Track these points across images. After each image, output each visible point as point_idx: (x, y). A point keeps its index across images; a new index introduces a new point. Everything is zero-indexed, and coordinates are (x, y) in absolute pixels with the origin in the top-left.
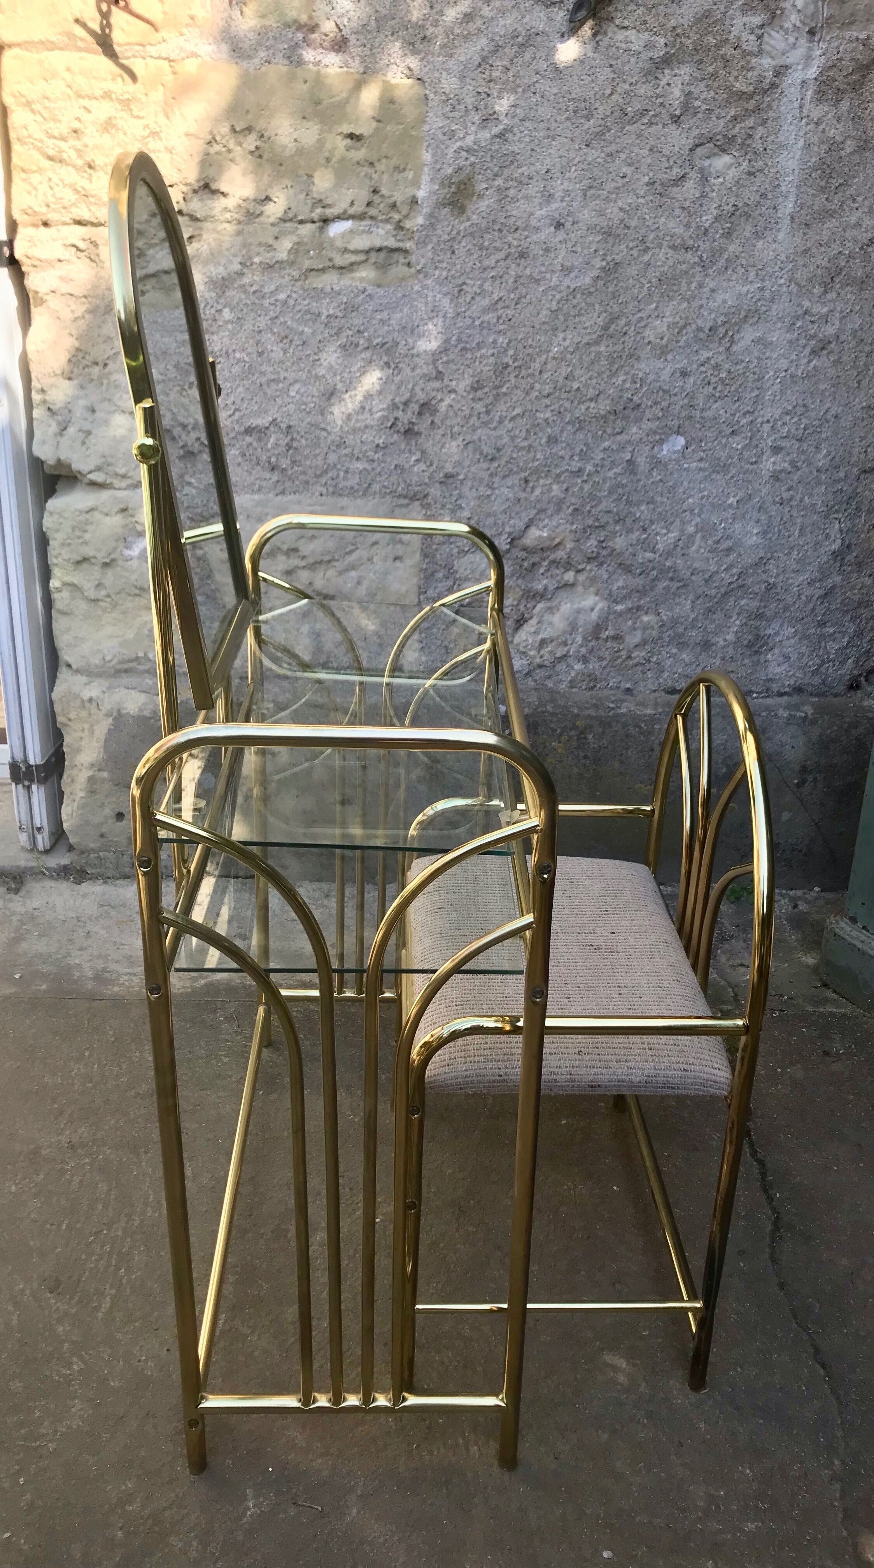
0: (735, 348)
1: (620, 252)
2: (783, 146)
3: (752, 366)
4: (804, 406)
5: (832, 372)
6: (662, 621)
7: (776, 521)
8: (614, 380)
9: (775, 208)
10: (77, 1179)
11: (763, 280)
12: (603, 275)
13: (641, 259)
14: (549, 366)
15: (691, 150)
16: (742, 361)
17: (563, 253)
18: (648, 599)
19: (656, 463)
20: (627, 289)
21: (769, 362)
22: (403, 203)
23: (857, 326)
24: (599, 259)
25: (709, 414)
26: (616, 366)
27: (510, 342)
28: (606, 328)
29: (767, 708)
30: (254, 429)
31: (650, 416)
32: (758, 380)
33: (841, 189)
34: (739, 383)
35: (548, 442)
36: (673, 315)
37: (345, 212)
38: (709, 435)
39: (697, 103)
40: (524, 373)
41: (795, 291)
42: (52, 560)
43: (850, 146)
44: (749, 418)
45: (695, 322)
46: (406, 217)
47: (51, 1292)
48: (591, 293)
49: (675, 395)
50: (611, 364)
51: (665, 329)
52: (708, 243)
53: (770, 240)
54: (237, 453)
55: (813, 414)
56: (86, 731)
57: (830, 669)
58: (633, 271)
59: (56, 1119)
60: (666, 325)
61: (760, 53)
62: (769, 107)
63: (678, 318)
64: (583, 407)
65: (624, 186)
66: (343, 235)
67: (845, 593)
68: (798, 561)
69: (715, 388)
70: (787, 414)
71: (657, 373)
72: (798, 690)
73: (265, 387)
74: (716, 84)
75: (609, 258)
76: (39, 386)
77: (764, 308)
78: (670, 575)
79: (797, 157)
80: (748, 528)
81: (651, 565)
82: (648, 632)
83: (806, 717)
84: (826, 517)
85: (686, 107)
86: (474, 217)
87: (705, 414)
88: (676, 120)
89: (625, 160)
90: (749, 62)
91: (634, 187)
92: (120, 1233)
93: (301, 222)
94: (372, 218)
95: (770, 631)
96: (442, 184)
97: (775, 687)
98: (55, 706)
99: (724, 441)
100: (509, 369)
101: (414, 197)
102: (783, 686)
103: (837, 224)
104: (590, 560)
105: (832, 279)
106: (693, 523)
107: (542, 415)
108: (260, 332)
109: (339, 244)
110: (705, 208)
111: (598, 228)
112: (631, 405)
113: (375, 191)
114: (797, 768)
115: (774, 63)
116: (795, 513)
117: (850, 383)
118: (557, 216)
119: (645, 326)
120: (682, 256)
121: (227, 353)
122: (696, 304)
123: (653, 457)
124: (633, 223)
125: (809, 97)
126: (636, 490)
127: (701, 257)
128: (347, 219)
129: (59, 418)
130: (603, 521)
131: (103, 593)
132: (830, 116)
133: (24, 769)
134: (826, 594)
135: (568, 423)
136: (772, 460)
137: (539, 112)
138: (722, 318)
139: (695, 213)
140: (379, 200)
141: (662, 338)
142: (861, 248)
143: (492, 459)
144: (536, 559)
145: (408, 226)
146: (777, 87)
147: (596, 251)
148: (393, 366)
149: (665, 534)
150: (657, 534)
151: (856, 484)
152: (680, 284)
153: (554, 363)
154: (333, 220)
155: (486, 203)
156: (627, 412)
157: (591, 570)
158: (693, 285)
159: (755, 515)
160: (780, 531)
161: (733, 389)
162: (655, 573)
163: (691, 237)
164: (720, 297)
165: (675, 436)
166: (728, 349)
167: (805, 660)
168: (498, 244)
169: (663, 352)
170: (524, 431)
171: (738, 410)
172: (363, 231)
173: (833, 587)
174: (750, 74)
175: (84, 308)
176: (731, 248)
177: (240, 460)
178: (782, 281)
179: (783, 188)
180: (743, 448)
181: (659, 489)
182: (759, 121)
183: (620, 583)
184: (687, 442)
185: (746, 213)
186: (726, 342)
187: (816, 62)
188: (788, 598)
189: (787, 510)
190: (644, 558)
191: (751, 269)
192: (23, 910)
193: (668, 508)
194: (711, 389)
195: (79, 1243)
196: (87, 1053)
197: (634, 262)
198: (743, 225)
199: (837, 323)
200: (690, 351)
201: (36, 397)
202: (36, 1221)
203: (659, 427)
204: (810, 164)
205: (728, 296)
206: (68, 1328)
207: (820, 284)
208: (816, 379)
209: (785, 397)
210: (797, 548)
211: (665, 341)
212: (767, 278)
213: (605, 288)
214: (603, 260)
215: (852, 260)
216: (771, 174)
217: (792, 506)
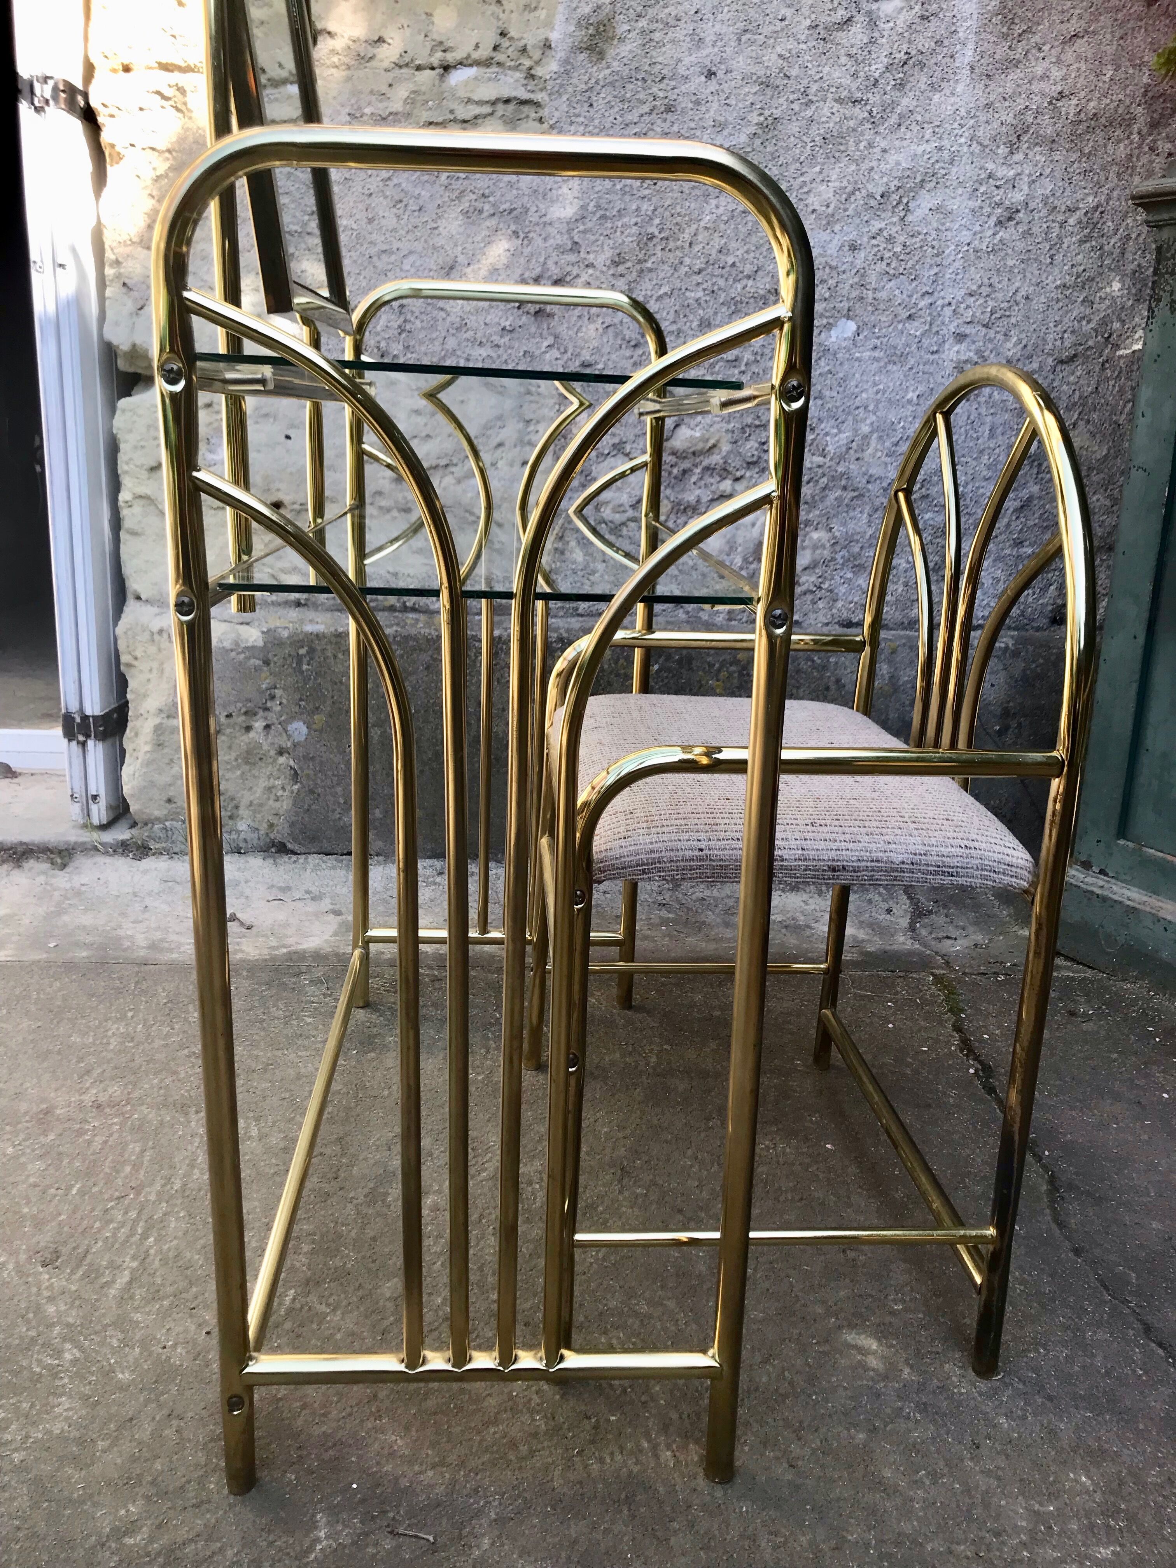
0: (909, 218)
1: (779, 106)
3: (930, 239)
4: (990, 285)
5: (1020, 246)
6: (834, 538)
9: (952, 57)
10: (99, 1139)
11: (940, 138)
12: (760, 132)
13: (802, 114)
14: (700, 238)
16: (919, 233)
17: (715, 106)
18: (817, 512)
19: (824, 351)
21: (949, 233)
22: (534, 46)
23: (1047, 192)
24: (756, 113)
25: (882, 294)
27: (655, 210)
32: (937, 255)
33: (1024, 36)
34: (917, 258)
35: (700, 325)
36: (840, 179)
37: (469, 56)
38: (884, 319)
40: (671, 245)
41: (977, 151)
42: (122, 467)
44: (927, 300)
45: (865, 187)
46: (538, 63)
47: (44, 1266)
49: (844, 272)
51: (831, 195)
52: (877, 96)
53: (948, 93)
55: (1000, 295)
56: (155, 671)
57: (1029, 599)
58: (794, 128)
59: (81, 1077)
60: (832, 190)
63: (845, 183)
64: (739, 286)
65: (783, 29)
66: (466, 83)
67: (1043, 506)
68: (989, 468)
69: (888, 264)
70: (971, 295)
71: (823, 247)
73: (375, 259)
75: (767, 113)
76: (113, 257)
77: (943, 172)
78: (843, 482)
81: (820, 471)
82: (818, 552)
83: (1007, 648)
86: (615, 64)
87: (878, 295)
91: (794, 30)
92: (153, 1197)
93: (419, 68)
94: (499, 64)
96: (579, 25)
98: (119, 642)
99: (900, 326)
100: (655, 241)
101: (547, 39)
103: (1023, 75)
104: (750, 464)
105: (1019, 137)
106: (868, 422)
107: (693, 294)
108: (371, 195)
109: (462, 94)
110: (874, 56)
111: (754, 78)
113: (503, 34)
114: (999, 711)
116: (983, 411)
117: (1042, 258)
118: (708, 63)
119: (809, 191)
120: (848, 110)
122: (865, 166)
123: (820, 344)
124: (794, 72)
127: (870, 112)
128: (471, 65)
129: (135, 294)
133: (78, 720)
134: (1022, 507)
135: (722, 304)
136: (956, 349)
138: (896, 183)
139: (863, 61)
140: (507, 44)
141: (828, 206)
142: (1050, 103)
143: (635, 346)
144: (686, 465)
145: (540, 74)
147: (752, 104)
148: (522, 235)
149: (836, 435)
150: (827, 434)
151: (1052, 376)
152: (847, 144)
153: (706, 234)
154: (455, 67)
155: (629, 47)
157: (751, 477)
158: (862, 145)
160: (967, 432)
161: (909, 265)
162: (825, 480)
163: (858, 89)
164: (892, 158)
165: (844, 320)
166: (902, 219)
168: (642, 96)
169: (830, 221)
170: (672, 312)
171: (915, 290)
172: (490, 79)
173: (1030, 499)
175: (167, 165)
176: (905, 102)
178: (963, 140)
179: (961, 35)
180: (922, 335)
181: (828, 382)
184: (859, 327)
185: (920, 62)
186: (900, 210)
188: (979, 511)
189: (974, 407)
190: (812, 463)
191: (925, 125)
192: (68, 886)
193: (838, 404)
194: (884, 266)
195: (93, 1210)
196: (130, 1014)
197: (794, 118)
198: (917, 76)
199: (1026, 188)
200: (858, 221)
201: (109, 271)
202: (35, 1185)
203: (825, 310)
204: (989, 8)
205: (901, 157)
206: (63, 1308)
207: (1005, 144)
208: (1002, 254)
209: (967, 276)
210: (986, 452)
211: (830, 210)
212: (945, 136)
213: (762, 148)
214: (761, 114)
215: (1040, 117)
216: (947, 19)
217: (979, 403)
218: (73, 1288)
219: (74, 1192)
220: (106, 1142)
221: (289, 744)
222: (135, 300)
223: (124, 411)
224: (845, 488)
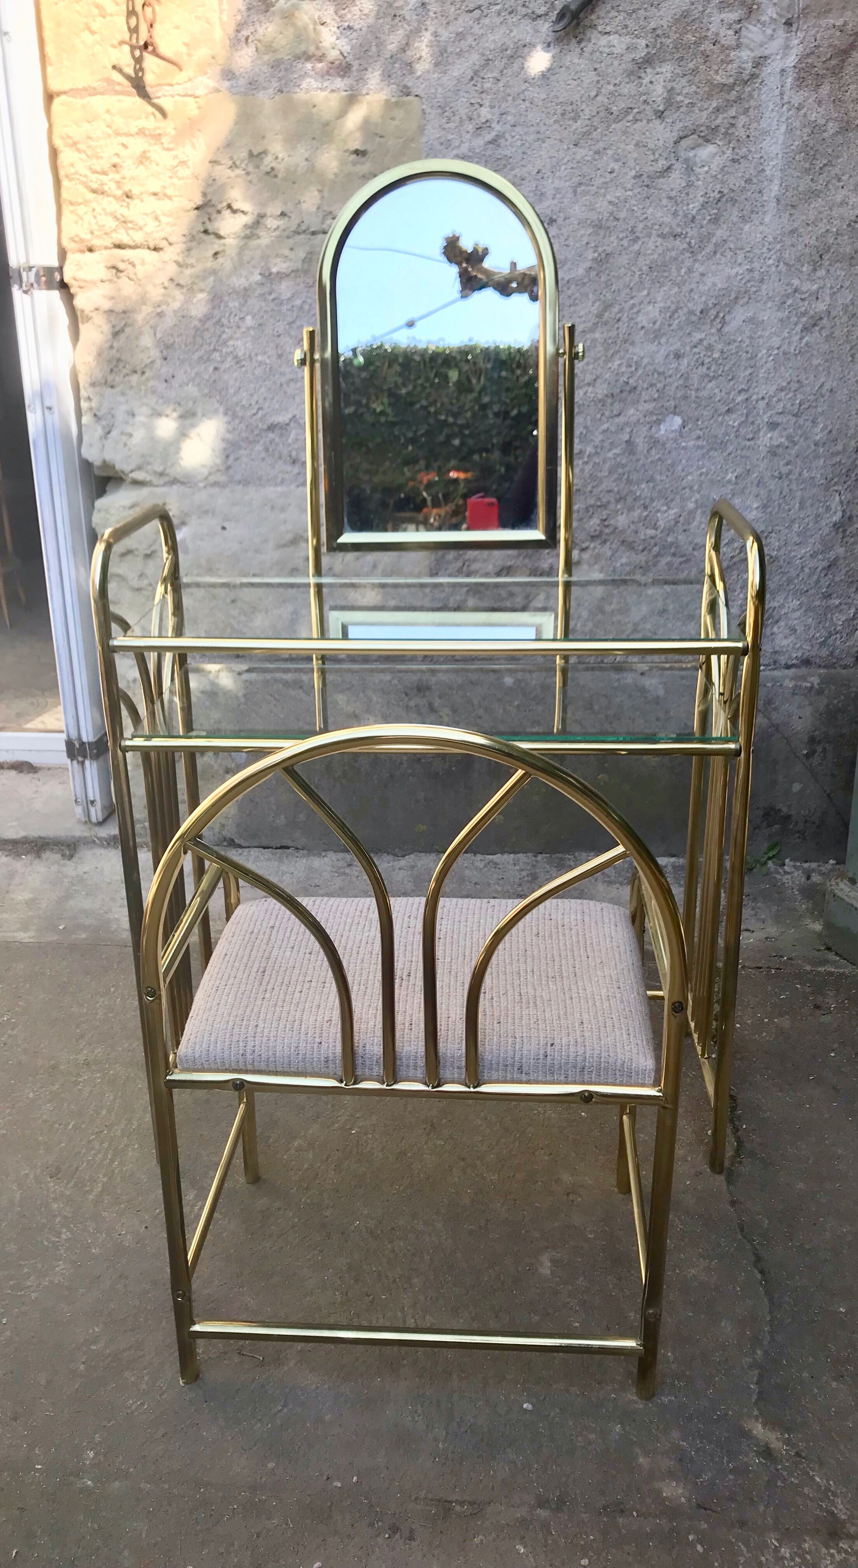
0: (726, 329)
1: (612, 243)
2: (766, 133)
3: (744, 345)
4: (798, 382)
5: (824, 347)
7: (775, 496)
8: (610, 365)
9: (760, 192)
10: (88, 1089)
11: (751, 262)
12: (595, 265)
13: (631, 249)
15: (675, 143)
16: (735, 341)
18: (651, 575)
19: (654, 443)
20: (619, 278)
21: (761, 341)
23: (848, 301)
24: (591, 251)
25: (704, 393)
26: (611, 352)
28: (600, 316)
29: (774, 680)
30: (276, 426)
31: (647, 398)
32: (751, 358)
33: (827, 168)
34: (733, 362)
36: (664, 300)
38: (705, 413)
39: (680, 98)
41: (784, 270)
43: (832, 127)
44: (743, 396)
45: (686, 305)
47: (51, 1177)
48: (584, 284)
49: (670, 376)
50: (607, 350)
51: (657, 314)
52: (695, 230)
53: (757, 223)
54: (261, 448)
55: (808, 389)
57: (837, 641)
58: (624, 260)
59: (77, 1040)
60: (657, 310)
61: (738, 46)
62: (751, 96)
63: (669, 303)
64: (581, 392)
65: (612, 181)
67: (848, 565)
68: (799, 534)
69: (708, 368)
70: (782, 390)
71: (651, 356)
72: (806, 662)
73: (285, 386)
74: (697, 79)
75: (600, 249)
76: (86, 394)
77: (754, 289)
78: (673, 550)
79: (780, 142)
80: (748, 503)
81: (653, 541)
82: (653, 605)
83: (812, 687)
84: (827, 489)
85: (669, 102)
87: (701, 394)
88: (660, 115)
89: (612, 156)
90: (728, 55)
91: (622, 181)
92: (119, 1133)
93: (313, 233)
95: (775, 604)
97: (783, 659)
99: (720, 419)
102: (791, 658)
103: (823, 203)
104: (593, 538)
105: (821, 256)
106: (693, 499)
108: (279, 336)
110: (691, 196)
111: (589, 222)
112: (628, 388)
114: (806, 739)
115: (753, 55)
117: (844, 357)
119: (639, 312)
120: (670, 243)
121: (250, 356)
122: (686, 288)
123: (651, 437)
124: (622, 215)
125: (788, 85)
126: (635, 470)
127: (689, 244)
129: (104, 422)
130: (604, 500)
131: (146, 582)
132: (810, 101)
133: (77, 746)
134: (829, 566)
136: (769, 435)
137: (529, 117)
138: (713, 300)
139: (682, 202)
141: (654, 323)
142: (849, 225)
146: (757, 77)
147: (587, 243)
149: (666, 511)
150: (658, 511)
152: (669, 271)
156: (624, 395)
157: (595, 548)
158: (683, 271)
159: (755, 490)
160: (780, 505)
161: (726, 368)
162: (656, 549)
163: (678, 225)
164: (709, 281)
165: (672, 416)
166: (719, 330)
167: (812, 632)
169: (657, 335)
171: (732, 388)
173: (836, 559)
174: (730, 66)
175: (123, 323)
176: (719, 233)
177: (263, 455)
178: (771, 262)
179: (768, 172)
180: (739, 425)
181: (659, 468)
182: (741, 110)
183: (624, 560)
184: (684, 421)
185: (732, 199)
186: (717, 324)
187: (794, 51)
188: (791, 570)
189: (786, 484)
190: (645, 535)
191: (738, 252)
192: (74, 874)
193: (667, 486)
194: (704, 369)
195: (81, 1140)
196: (112, 989)
197: (624, 252)
198: (729, 210)
199: (828, 299)
200: (681, 334)
201: (84, 405)
202: (45, 1121)
203: (655, 408)
204: (793, 147)
205: (716, 279)
206: (62, 1206)
207: (808, 263)
208: (808, 355)
209: (778, 375)
210: (797, 521)
211: (657, 326)
212: (755, 260)
213: (597, 278)
214: (595, 252)
215: (839, 238)
216: (755, 160)
217: (790, 481)
218: (68, 1193)
219: (70, 1127)
220: (91, 1091)
221: (233, 765)
222: (103, 428)
223: (99, 511)
224: (674, 555)
